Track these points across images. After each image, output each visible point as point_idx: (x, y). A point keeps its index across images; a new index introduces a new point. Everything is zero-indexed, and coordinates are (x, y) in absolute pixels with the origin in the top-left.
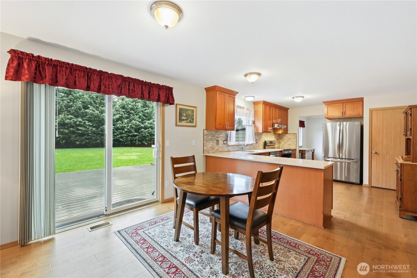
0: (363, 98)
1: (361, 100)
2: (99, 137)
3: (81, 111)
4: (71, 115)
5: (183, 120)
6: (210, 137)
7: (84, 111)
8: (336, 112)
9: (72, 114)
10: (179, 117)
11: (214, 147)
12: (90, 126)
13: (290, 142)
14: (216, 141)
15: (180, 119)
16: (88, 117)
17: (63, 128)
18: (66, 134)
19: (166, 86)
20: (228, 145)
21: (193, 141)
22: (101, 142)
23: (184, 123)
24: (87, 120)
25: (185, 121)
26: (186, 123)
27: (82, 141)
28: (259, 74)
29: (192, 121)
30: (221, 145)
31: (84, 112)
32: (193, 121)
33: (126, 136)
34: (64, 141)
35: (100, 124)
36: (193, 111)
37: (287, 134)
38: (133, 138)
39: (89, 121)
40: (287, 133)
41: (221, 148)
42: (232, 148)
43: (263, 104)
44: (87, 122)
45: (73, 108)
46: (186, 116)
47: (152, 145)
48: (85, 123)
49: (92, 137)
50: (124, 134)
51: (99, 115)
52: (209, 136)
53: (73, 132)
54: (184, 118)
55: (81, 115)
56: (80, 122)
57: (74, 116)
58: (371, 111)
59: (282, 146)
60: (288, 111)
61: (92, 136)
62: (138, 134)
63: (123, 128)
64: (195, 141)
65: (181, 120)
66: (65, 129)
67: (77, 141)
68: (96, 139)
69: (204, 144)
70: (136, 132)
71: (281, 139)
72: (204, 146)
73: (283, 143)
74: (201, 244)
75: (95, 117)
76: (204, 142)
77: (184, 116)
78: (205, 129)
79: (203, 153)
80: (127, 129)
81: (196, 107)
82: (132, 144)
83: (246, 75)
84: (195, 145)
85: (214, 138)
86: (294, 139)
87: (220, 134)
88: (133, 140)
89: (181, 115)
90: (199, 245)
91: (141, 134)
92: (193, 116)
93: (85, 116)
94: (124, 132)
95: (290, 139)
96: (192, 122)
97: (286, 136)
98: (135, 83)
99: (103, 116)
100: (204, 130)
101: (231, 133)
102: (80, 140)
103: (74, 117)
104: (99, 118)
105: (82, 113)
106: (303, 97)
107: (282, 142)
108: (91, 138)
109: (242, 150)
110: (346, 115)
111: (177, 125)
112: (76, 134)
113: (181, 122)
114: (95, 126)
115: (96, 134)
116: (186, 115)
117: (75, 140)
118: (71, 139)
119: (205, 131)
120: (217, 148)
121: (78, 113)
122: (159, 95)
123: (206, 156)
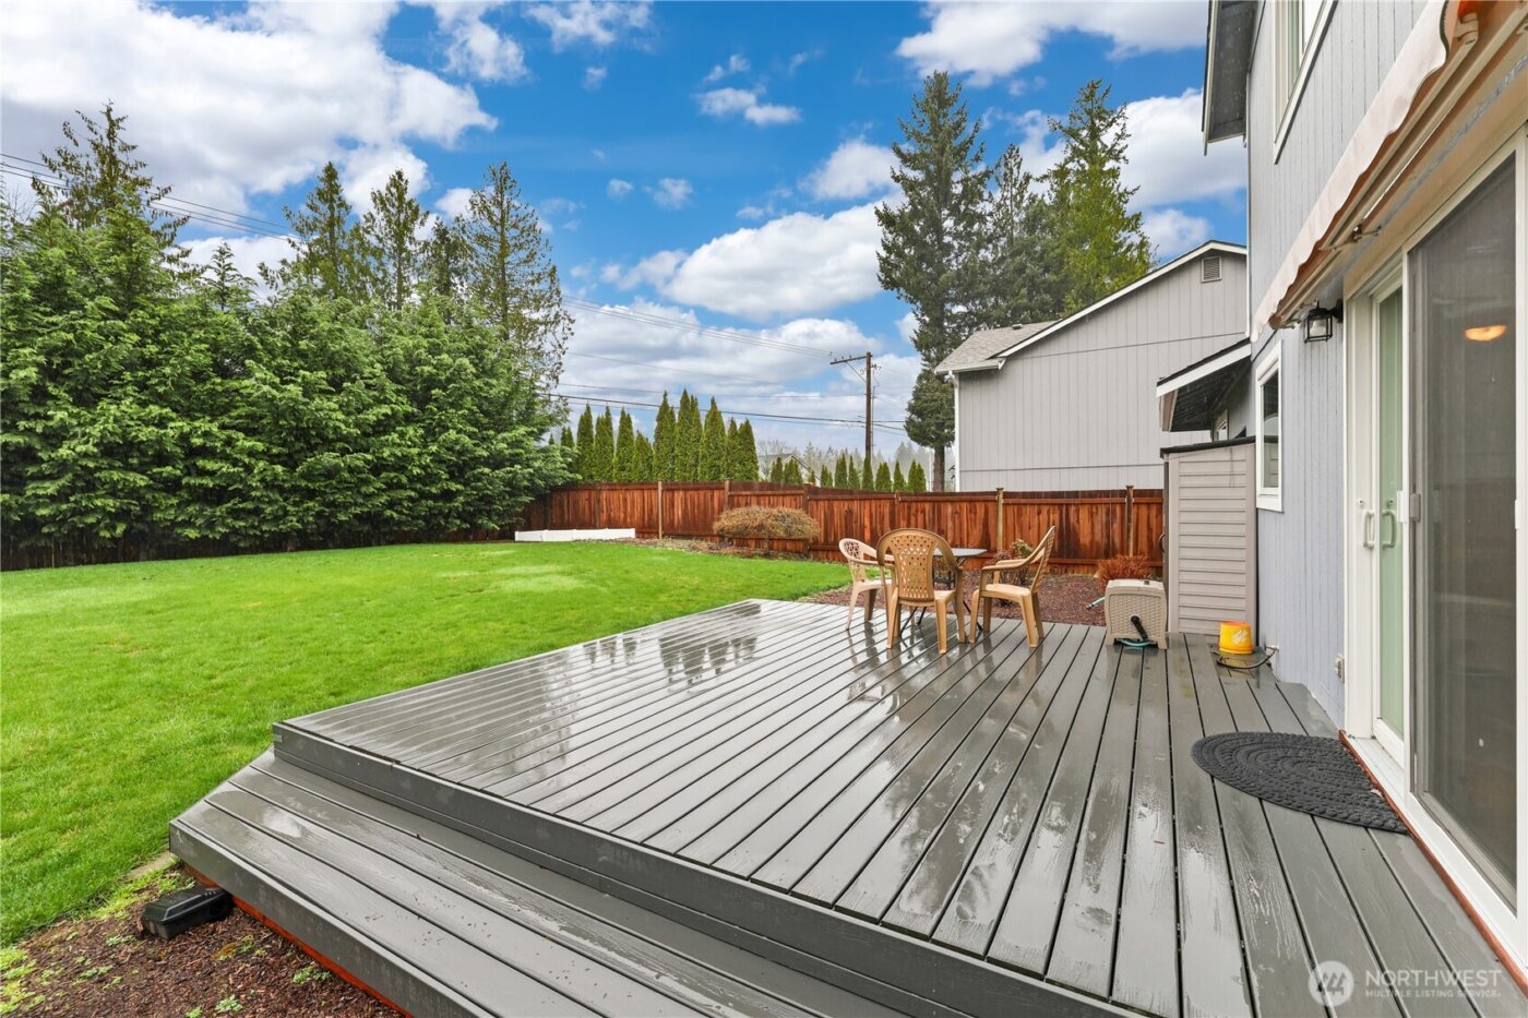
2: (295, 504)
3: (208, 386)
4: (155, 403)
7: (221, 384)
9: (161, 399)
12: (252, 453)
16: (243, 411)
17: (118, 464)
18: (134, 492)
22: (300, 526)
24: (237, 428)
27: (210, 525)
31: (219, 388)
33: (410, 499)
34: (120, 529)
35: (299, 445)
38: (440, 504)
39: (250, 432)
44: (241, 435)
45: (168, 370)
47: (517, 534)
48: (229, 442)
49: (264, 506)
50: (402, 487)
51: (301, 407)
53: (172, 486)
55: (204, 402)
56: (206, 434)
57: (174, 410)
61: (264, 502)
62: (460, 487)
63: (401, 465)
66: (128, 468)
67: (188, 524)
68: (281, 513)
70: (452, 477)
75: (279, 414)
80: (420, 466)
82: (431, 532)
88: (441, 512)
91: (474, 488)
93: (226, 410)
94: (404, 480)
99: (317, 410)
102: (200, 521)
103: (174, 415)
104: (299, 420)
105: (212, 393)
108: (257, 512)
112: (185, 495)
114: (278, 455)
115: (281, 490)
117: (180, 519)
118: (158, 515)
121: (188, 395)
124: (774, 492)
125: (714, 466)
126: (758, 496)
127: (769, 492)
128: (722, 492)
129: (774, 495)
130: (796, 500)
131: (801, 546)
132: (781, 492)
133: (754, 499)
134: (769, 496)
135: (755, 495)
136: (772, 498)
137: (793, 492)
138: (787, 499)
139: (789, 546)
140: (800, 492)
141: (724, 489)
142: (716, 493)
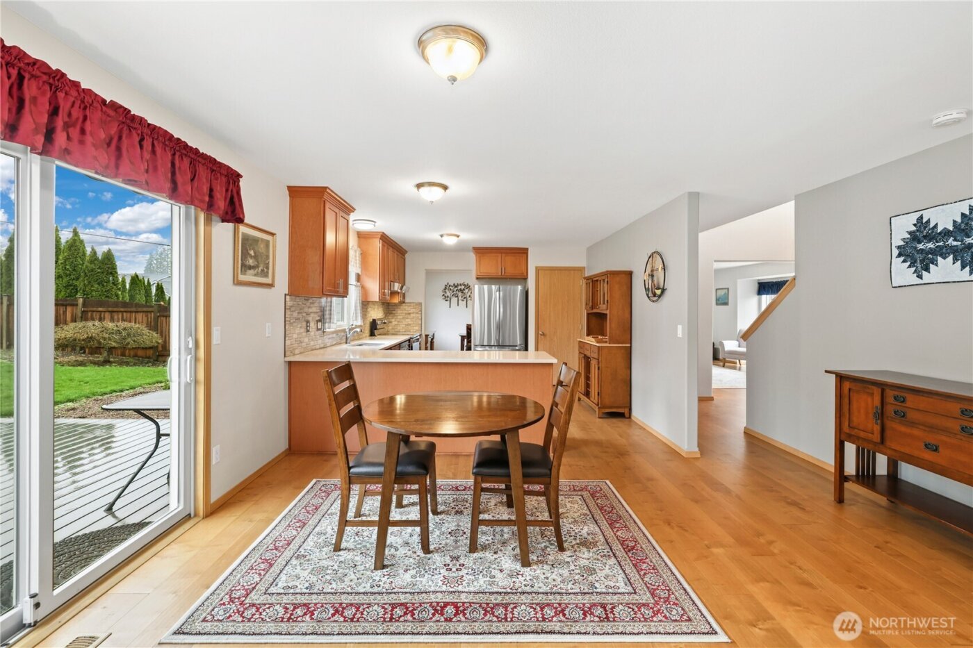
0: (527, 249)
1: (524, 252)
5: (250, 268)
6: (295, 314)
8: (491, 268)
10: (242, 260)
11: (302, 340)
13: (408, 321)
14: (304, 324)
15: (243, 265)
19: (229, 168)
20: (324, 332)
21: (267, 324)
23: (250, 275)
25: (252, 271)
26: (255, 275)
28: (445, 188)
29: (265, 270)
30: (312, 334)
32: (267, 272)
36: (267, 243)
37: (404, 305)
40: (404, 302)
41: (312, 340)
42: (329, 338)
43: (380, 239)
46: (255, 257)
52: (295, 311)
54: (251, 262)
58: (538, 270)
59: (393, 329)
60: (404, 256)
64: (270, 324)
65: (246, 268)
69: (287, 333)
71: (392, 313)
72: (287, 339)
73: (396, 323)
74: (435, 548)
76: (287, 328)
77: (251, 257)
78: (287, 293)
79: (285, 356)
81: (273, 234)
83: (419, 186)
84: (270, 335)
85: (303, 317)
86: (417, 313)
87: (312, 305)
89: (245, 254)
90: (432, 552)
92: (268, 257)
95: (409, 314)
96: (266, 275)
97: (402, 307)
98: (156, 142)
100: (285, 295)
101: (331, 302)
106: (458, 236)
107: (393, 320)
109: (346, 343)
110: (506, 274)
111: (237, 283)
113: (245, 274)
116: (255, 253)
119: (288, 297)
120: (306, 340)
122: (211, 190)
123: (290, 363)
124: (126, 309)
125: (71, 285)
126: (111, 312)
127: (122, 309)
128: (75, 308)
129: (126, 312)
130: (147, 316)
131: (150, 352)
132: (134, 309)
133: (107, 315)
134: (122, 312)
135: (109, 312)
136: (125, 314)
137: (145, 309)
138: (139, 316)
139: (140, 353)
140: (150, 309)
141: (77, 305)
142: (69, 309)
